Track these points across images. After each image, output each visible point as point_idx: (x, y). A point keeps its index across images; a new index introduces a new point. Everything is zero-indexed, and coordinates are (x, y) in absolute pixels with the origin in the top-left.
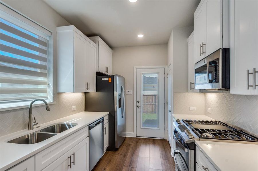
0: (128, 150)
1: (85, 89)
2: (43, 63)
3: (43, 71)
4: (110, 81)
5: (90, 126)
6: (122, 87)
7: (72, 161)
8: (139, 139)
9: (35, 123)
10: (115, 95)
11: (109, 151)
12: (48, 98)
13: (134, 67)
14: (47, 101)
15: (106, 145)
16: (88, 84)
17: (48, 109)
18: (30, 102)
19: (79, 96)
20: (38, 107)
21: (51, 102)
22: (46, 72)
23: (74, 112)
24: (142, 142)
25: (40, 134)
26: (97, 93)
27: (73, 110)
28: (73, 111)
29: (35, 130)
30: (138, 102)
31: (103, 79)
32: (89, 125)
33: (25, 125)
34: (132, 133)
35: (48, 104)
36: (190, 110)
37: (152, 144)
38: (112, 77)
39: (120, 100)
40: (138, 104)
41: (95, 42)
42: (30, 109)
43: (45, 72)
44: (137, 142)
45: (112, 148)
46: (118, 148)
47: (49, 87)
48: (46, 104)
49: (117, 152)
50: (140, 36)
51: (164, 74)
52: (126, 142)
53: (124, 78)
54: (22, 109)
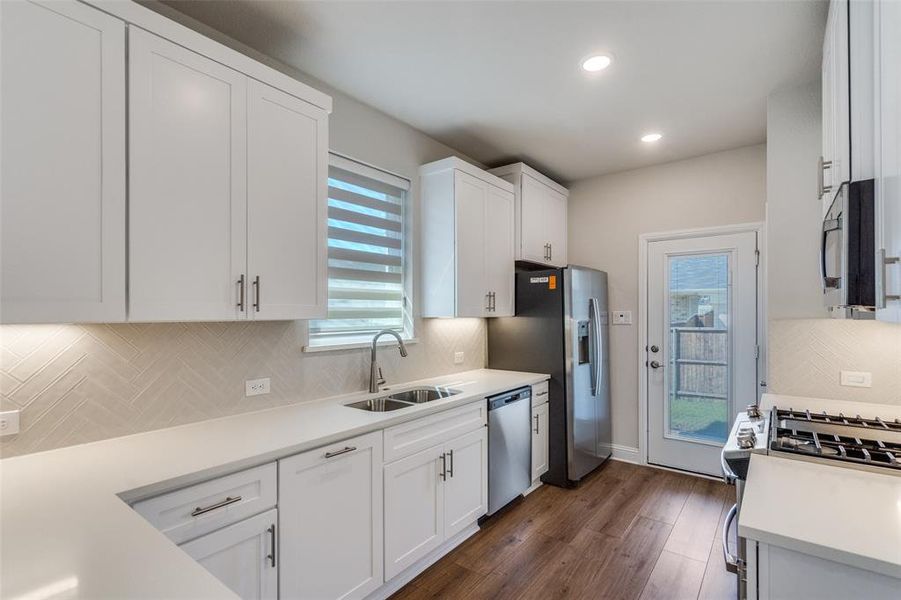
0: (607, 493)
1: (484, 308)
2: (395, 253)
3: (395, 270)
4: (553, 286)
5: (491, 400)
6: (591, 301)
7: (448, 468)
8: (657, 472)
9: (381, 381)
10: (567, 327)
11: (550, 484)
12: (403, 330)
13: (640, 236)
14: (403, 336)
15: (540, 465)
16: (491, 296)
17: (403, 354)
18: (372, 337)
19: (471, 328)
20: (386, 347)
21: (410, 338)
22: (400, 270)
23: (460, 366)
24: (665, 481)
25: (390, 402)
26: (519, 319)
27: (456, 362)
28: (457, 364)
29: (382, 394)
30: (655, 350)
31: (533, 280)
32: (488, 398)
33: (365, 383)
34: (633, 450)
35: (404, 343)
36: (843, 383)
37: (701, 493)
38: (559, 273)
39: (584, 342)
40: (653, 357)
41: (512, 182)
42: (373, 351)
43: (398, 272)
44: (646, 479)
45: (558, 477)
46: (577, 481)
47: (405, 304)
48: (401, 342)
49: (573, 493)
50: (651, 139)
51: (757, 252)
52: (608, 472)
53: (606, 274)
54: (360, 349)
